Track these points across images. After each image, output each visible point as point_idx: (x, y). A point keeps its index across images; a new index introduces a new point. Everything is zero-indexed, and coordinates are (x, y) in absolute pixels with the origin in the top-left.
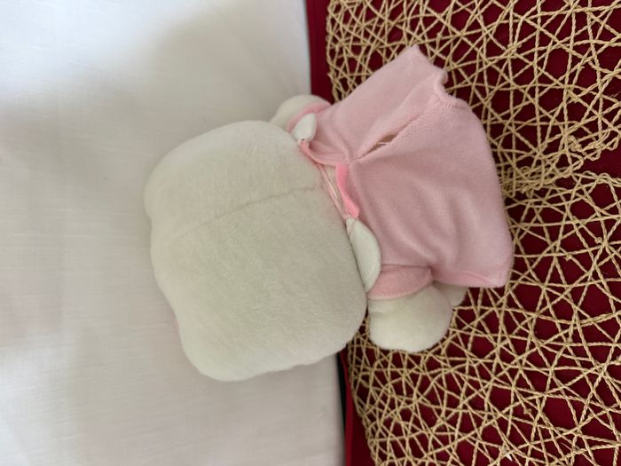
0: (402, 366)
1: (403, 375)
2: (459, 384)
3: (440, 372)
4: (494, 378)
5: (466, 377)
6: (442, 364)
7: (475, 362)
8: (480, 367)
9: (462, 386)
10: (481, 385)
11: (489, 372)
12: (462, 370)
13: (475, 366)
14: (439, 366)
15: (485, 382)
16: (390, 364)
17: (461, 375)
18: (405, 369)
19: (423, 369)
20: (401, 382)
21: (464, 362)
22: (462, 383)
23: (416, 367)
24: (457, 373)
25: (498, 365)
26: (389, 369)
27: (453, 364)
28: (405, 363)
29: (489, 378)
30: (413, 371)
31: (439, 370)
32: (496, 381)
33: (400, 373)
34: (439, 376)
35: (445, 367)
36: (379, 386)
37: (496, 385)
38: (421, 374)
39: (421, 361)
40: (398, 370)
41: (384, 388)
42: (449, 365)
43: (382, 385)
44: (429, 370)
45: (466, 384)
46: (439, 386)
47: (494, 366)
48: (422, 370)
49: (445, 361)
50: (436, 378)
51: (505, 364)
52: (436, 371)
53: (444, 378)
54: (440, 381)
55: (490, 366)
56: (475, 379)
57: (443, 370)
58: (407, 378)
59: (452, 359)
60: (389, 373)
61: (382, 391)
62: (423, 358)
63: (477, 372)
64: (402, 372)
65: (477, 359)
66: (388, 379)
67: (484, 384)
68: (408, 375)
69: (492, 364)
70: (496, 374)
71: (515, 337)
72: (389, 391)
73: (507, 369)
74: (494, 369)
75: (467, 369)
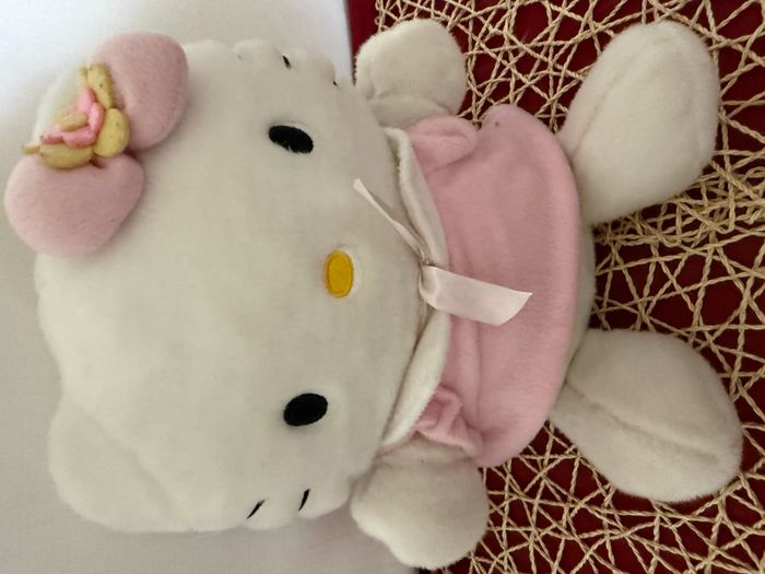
0: (528, 524)
1: (531, 540)
2: (640, 559)
3: (602, 536)
4: (714, 550)
5: (654, 546)
6: (606, 521)
7: (674, 521)
8: (683, 530)
9: (648, 565)
10: (689, 564)
11: (705, 539)
12: (648, 534)
13: (673, 528)
14: (598, 525)
15: (697, 558)
16: (506, 520)
17: (645, 543)
18: (532, 529)
19: (568, 529)
20: (526, 550)
21: (652, 519)
22: (647, 557)
23: (554, 525)
24: (637, 538)
25: (723, 528)
26: (504, 528)
27: (628, 522)
28: (533, 519)
29: (704, 552)
30: (548, 531)
31: (600, 532)
32: (719, 558)
33: (525, 535)
34: (600, 542)
35: (611, 527)
36: (488, 557)
37: (720, 565)
38: (563, 539)
39: (564, 517)
40: (521, 530)
41: (497, 559)
42: (620, 525)
43: (492, 556)
44: (579, 533)
45: (656, 558)
46: (602, 562)
47: (715, 529)
48: (565, 532)
49: (610, 517)
50: (595, 547)
51: (739, 526)
52: (594, 534)
53: (608, 547)
54: (602, 551)
55: (706, 529)
56: (675, 551)
57: (608, 532)
58: (537, 543)
59: (625, 513)
60: (504, 535)
61: (493, 565)
62: (566, 511)
63: (678, 538)
64: (528, 533)
65: (679, 516)
66: (504, 544)
67: (695, 563)
68: (539, 539)
69: (711, 525)
70: (720, 543)
71: (758, 477)
72: (506, 566)
73: (745, 536)
74: (714, 535)
75: (656, 531)
